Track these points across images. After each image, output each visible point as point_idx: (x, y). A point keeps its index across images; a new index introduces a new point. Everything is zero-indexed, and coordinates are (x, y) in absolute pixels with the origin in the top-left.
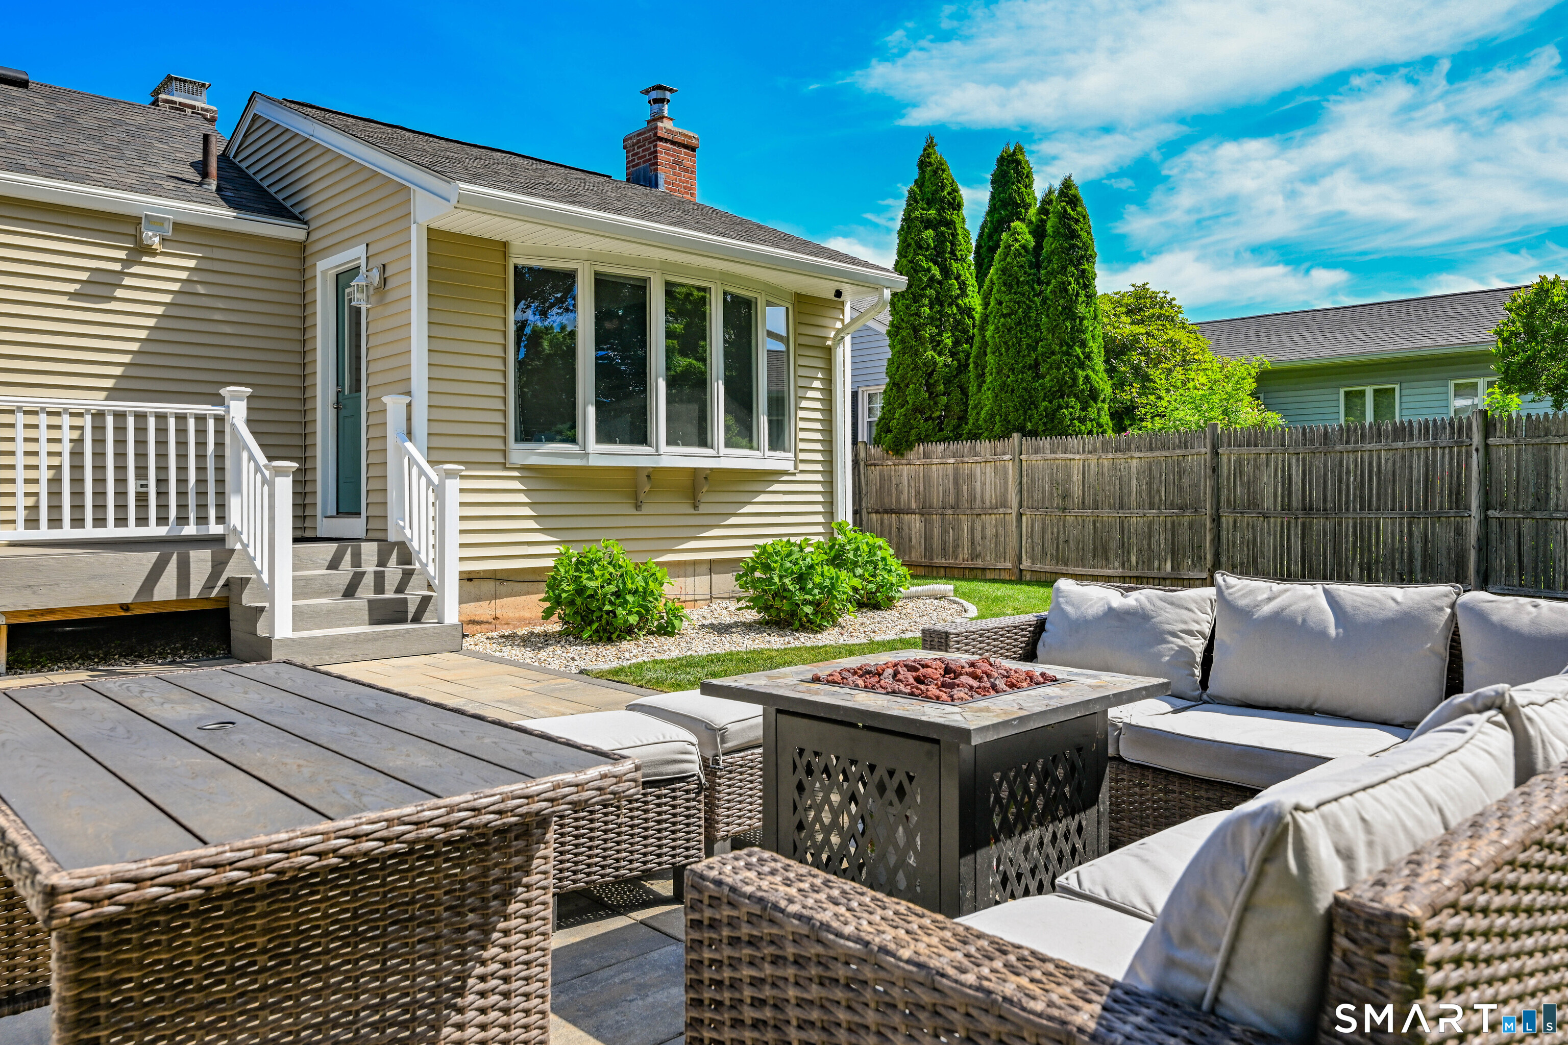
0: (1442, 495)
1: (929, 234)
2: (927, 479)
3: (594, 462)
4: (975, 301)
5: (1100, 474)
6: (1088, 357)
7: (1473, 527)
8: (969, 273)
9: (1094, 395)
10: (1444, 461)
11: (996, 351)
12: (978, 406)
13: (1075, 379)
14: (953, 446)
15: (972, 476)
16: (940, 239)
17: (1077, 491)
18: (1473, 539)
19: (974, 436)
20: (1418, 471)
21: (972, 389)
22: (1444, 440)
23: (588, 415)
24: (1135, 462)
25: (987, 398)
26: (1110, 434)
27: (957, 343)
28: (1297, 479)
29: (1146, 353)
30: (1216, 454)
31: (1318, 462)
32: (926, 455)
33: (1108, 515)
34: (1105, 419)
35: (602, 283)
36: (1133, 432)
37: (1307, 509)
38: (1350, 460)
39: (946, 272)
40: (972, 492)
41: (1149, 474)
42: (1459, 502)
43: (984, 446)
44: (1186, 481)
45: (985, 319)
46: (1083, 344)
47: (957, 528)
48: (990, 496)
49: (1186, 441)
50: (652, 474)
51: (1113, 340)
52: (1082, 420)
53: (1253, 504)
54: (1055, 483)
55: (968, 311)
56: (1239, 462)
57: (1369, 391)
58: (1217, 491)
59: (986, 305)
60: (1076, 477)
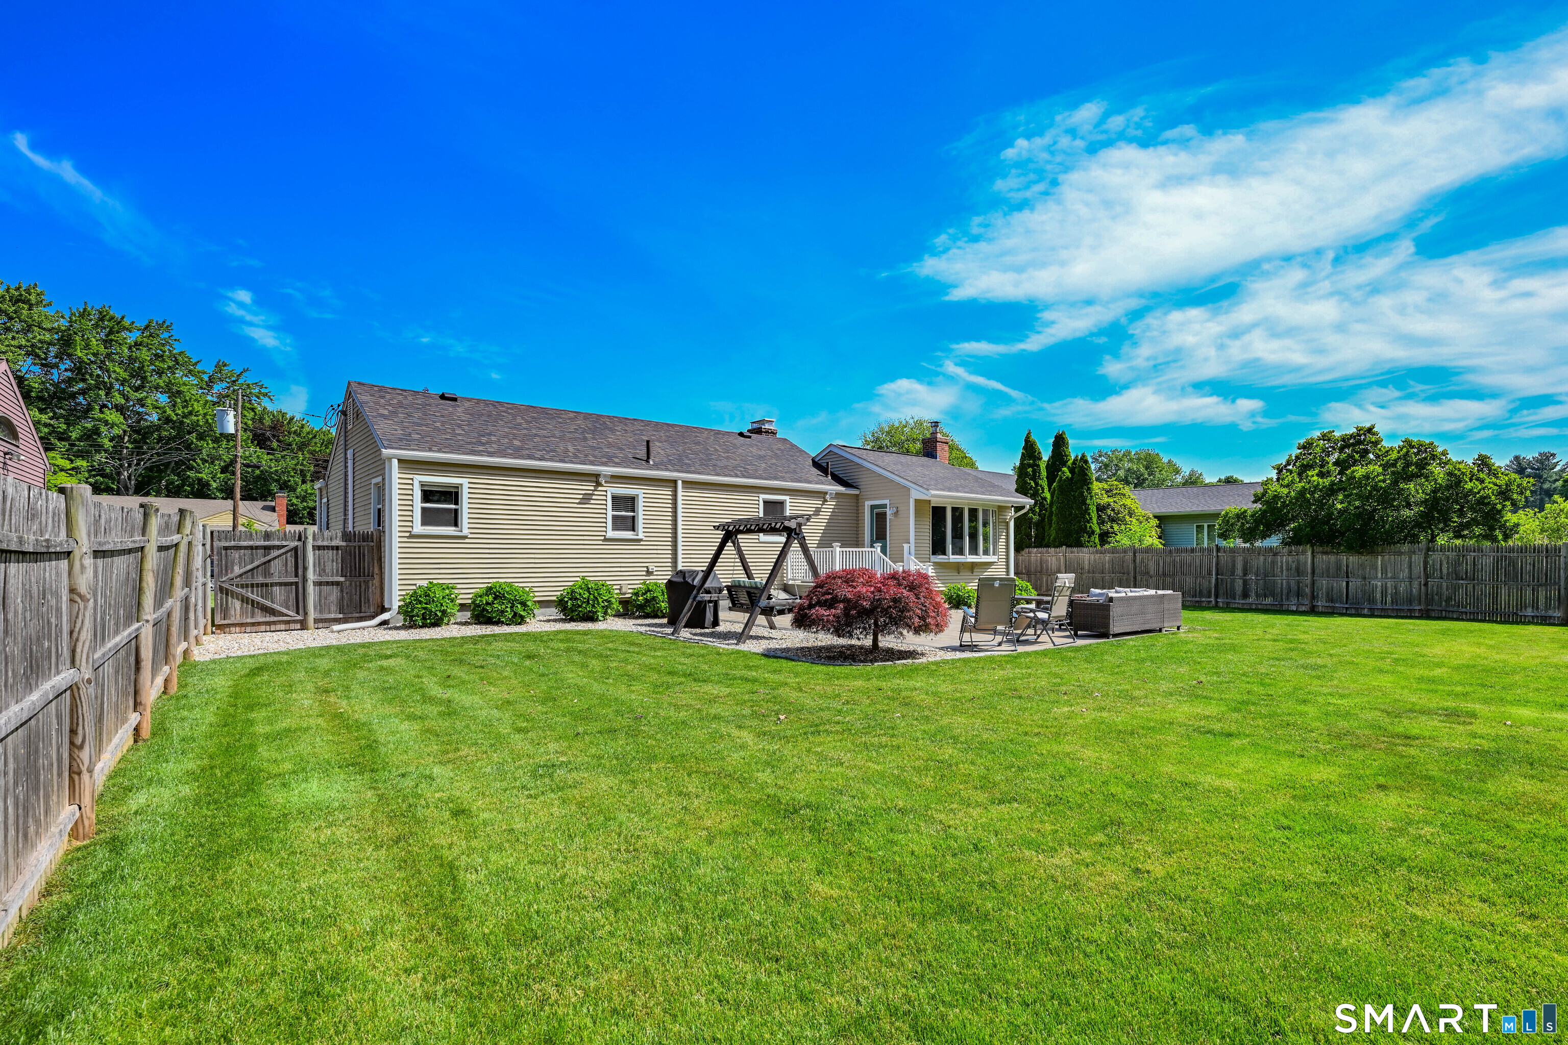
0: (1205, 572)
1: (1030, 470)
2: (1030, 562)
3: (951, 561)
4: (1048, 495)
5: (1095, 560)
6: (1091, 519)
7: (1213, 581)
8: (1044, 483)
9: (1093, 532)
10: (1206, 560)
11: (1056, 516)
12: (1049, 536)
13: (1086, 526)
14: (1040, 550)
15: (1047, 561)
16: (1034, 471)
17: (1087, 567)
18: (1213, 585)
19: (1048, 546)
20: (1198, 561)
21: (1047, 528)
22: (1206, 553)
23: (949, 547)
24: (1108, 557)
25: (1053, 534)
26: (1099, 546)
27: (1041, 511)
28: (1161, 564)
29: (1113, 510)
30: (1135, 556)
31: (1168, 559)
32: (1029, 553)
33: (1097, 575)
34: (1097, 540)
35: (954, 510)
36: (1107, 546)
37: (1164, 575)
38: (1178, 559)
39: (1037, 484)
40: (1047, 566)
41: (1112, 561)
42: (1210, 573)
43: (1052, 550)
44: (1125, 565)
45: (1052, 502)
46: (1089, 514)
47: (1041, 580)
48: (1054, 567)
49: (1125, 551)
50: (963, 564)
51: (1099, 504)
52: (1088, 542)
53: (1148, 573)
54: (1079, 564)
55: (1045, 499)
56: (1143, 558)
57: (1206, 525)
58: (1135, 568)
59: (1052, 497)
60: (1086, 562)
